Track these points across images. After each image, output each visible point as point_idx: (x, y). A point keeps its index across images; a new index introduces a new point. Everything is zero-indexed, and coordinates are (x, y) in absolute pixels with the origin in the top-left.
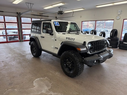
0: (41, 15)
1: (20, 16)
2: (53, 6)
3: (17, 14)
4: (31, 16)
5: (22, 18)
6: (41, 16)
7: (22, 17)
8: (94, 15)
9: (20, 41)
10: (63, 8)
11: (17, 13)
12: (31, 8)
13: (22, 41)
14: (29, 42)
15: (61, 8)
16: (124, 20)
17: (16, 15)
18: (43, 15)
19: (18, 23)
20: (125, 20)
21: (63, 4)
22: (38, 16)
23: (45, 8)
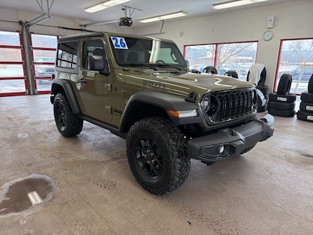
0: (83, 28)
1: (27, 31)
2: (105, 4)
3: (20, 26)
4: (56, 31)
5: (32, 35)
6: (83, 32)
7: (33, 33)
8: (213, 30)
9: (29, 94)
10: (132, 10)
11: (21, 23)
12: (49, 10)
13: (34, 94)
14: (49, 95)
15: (128, 9)
16: (282, 40)
17: (18, 27)
18: (87, 28)
19: (22, 47)
20: (284, 42)
22: (77, 31)
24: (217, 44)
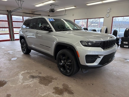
0: (33, 13)
1: (10, 14)
2: (44, 3)
4: (22, 14)
5: (13, 16)
6: (33, 15)
8: (86, 13)
9: (11, 40)
11: (8, 11)
12: (21, 5)
13: (14, 40)
15: (53, 5)
17: (7, 13)
18: (35, 13)
19: (8, 21)
21: (54, 2)
22: (30, 14)
23: (36, 6)
24: (88, 19)
